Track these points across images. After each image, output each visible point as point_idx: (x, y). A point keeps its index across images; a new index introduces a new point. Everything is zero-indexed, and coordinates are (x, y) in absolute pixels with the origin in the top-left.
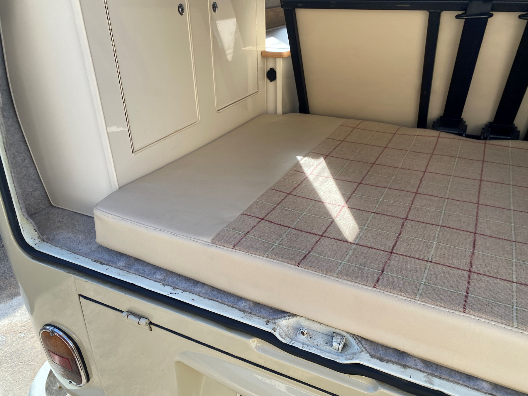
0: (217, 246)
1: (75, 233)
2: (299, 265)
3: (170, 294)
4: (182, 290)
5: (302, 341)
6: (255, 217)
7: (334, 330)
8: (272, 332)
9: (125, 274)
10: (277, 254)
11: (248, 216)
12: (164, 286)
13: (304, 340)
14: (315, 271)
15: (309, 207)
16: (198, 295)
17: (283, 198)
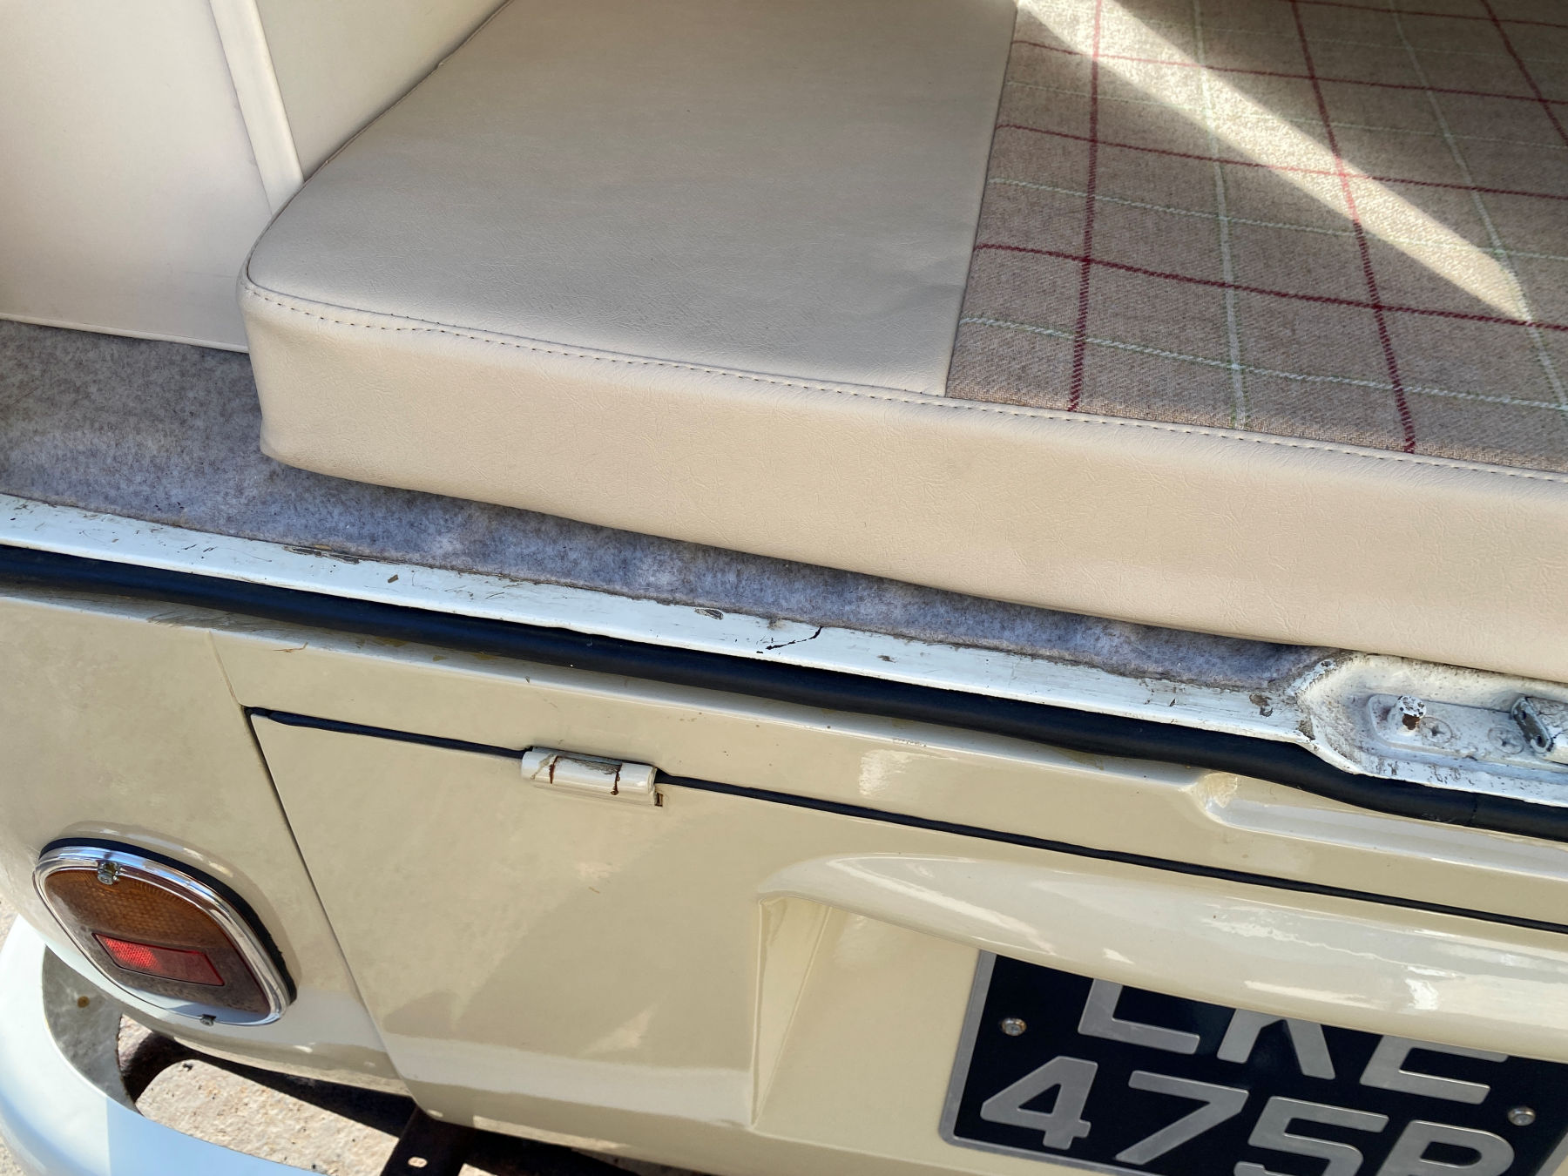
0: (983, 407)
1: (111, 427)
2: (1413, 444)
3: (770, 648)
4: (812, 622)
5: (1405, 750)
6: (1050, 254)
7: (1518, 686)
8: (1301, 740)
9: (498, 590)
10: (1280, 410)
11: (1016, 253)
12: (718, 616)
13: (1413, 748)
14: (1495, 464)
15: (1220, 190)
16: (897, 636)
17: (1087, 162)
